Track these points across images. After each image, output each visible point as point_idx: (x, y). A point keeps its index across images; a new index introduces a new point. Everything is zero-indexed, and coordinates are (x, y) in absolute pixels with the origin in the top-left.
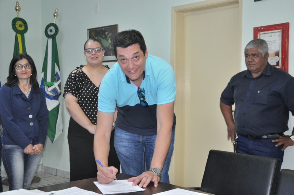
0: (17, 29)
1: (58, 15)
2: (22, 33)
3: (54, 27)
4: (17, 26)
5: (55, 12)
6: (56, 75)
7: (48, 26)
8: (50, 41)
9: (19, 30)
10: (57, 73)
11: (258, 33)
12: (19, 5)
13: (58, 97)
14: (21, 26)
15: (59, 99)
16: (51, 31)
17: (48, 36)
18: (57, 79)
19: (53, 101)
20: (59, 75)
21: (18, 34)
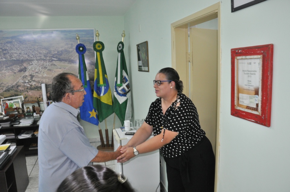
0: (97, 49)
1: (125, 35)
2: (100, 51)
3: (122, 44)
4: (96, 47)
5: (122, 33)
6: (124, 79)
7: (119, 44)
8: (119, 54)
9: (98, 50)
10: (125, 76)
11: (236, 57)
12: (99, 33)
13: (126, 94)
14: (99, 47)
15: (127, 95)
16: (120, 47)
17: (119, 51)
18: (125, 81)
19: (123, 97)
20: (126, 78)
21: (97, 53)
